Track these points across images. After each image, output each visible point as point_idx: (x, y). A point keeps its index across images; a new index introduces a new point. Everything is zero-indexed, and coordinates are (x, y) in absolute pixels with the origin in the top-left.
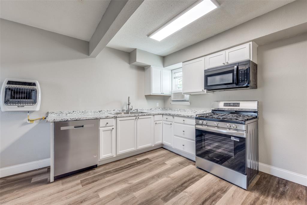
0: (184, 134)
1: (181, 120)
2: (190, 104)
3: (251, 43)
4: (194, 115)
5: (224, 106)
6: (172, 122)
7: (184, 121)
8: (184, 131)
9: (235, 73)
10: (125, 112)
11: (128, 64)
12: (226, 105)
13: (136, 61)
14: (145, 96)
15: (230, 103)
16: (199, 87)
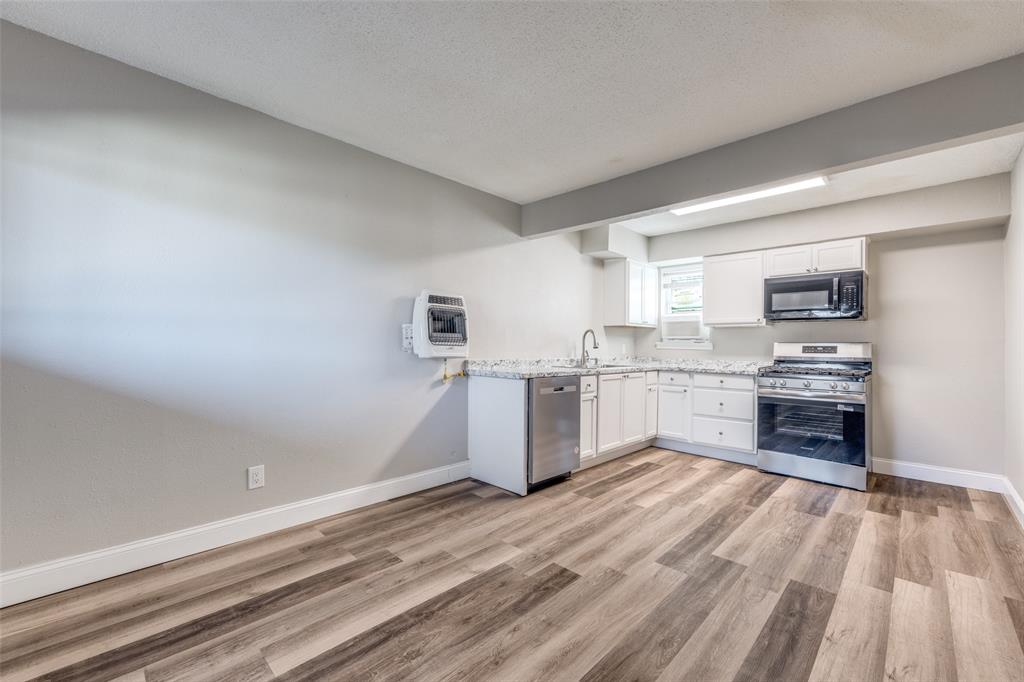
0: (721, 410)
1: (715, 380)
2: (714, 347)
3: (864, 239)
4: (754, 370)
5: (804, 352)
6: (687, 386)
7: (722, 382)
8: (721, 404)
9: (835, 288)
10: (575, 364)
11: (578, 253)
12: (806, 350)
13: (607, 249)
14: (605, 327)
15: (816, 348)
16: (752, 312)
